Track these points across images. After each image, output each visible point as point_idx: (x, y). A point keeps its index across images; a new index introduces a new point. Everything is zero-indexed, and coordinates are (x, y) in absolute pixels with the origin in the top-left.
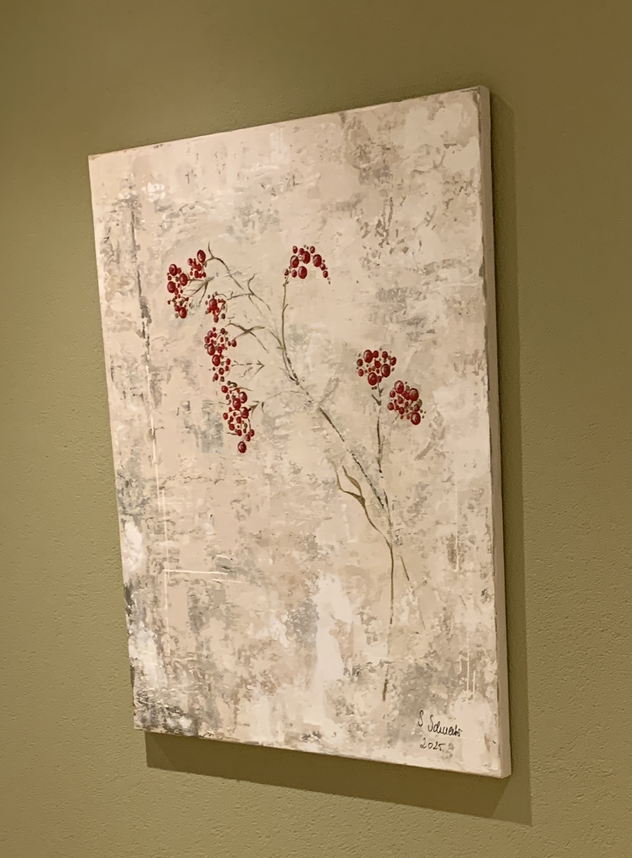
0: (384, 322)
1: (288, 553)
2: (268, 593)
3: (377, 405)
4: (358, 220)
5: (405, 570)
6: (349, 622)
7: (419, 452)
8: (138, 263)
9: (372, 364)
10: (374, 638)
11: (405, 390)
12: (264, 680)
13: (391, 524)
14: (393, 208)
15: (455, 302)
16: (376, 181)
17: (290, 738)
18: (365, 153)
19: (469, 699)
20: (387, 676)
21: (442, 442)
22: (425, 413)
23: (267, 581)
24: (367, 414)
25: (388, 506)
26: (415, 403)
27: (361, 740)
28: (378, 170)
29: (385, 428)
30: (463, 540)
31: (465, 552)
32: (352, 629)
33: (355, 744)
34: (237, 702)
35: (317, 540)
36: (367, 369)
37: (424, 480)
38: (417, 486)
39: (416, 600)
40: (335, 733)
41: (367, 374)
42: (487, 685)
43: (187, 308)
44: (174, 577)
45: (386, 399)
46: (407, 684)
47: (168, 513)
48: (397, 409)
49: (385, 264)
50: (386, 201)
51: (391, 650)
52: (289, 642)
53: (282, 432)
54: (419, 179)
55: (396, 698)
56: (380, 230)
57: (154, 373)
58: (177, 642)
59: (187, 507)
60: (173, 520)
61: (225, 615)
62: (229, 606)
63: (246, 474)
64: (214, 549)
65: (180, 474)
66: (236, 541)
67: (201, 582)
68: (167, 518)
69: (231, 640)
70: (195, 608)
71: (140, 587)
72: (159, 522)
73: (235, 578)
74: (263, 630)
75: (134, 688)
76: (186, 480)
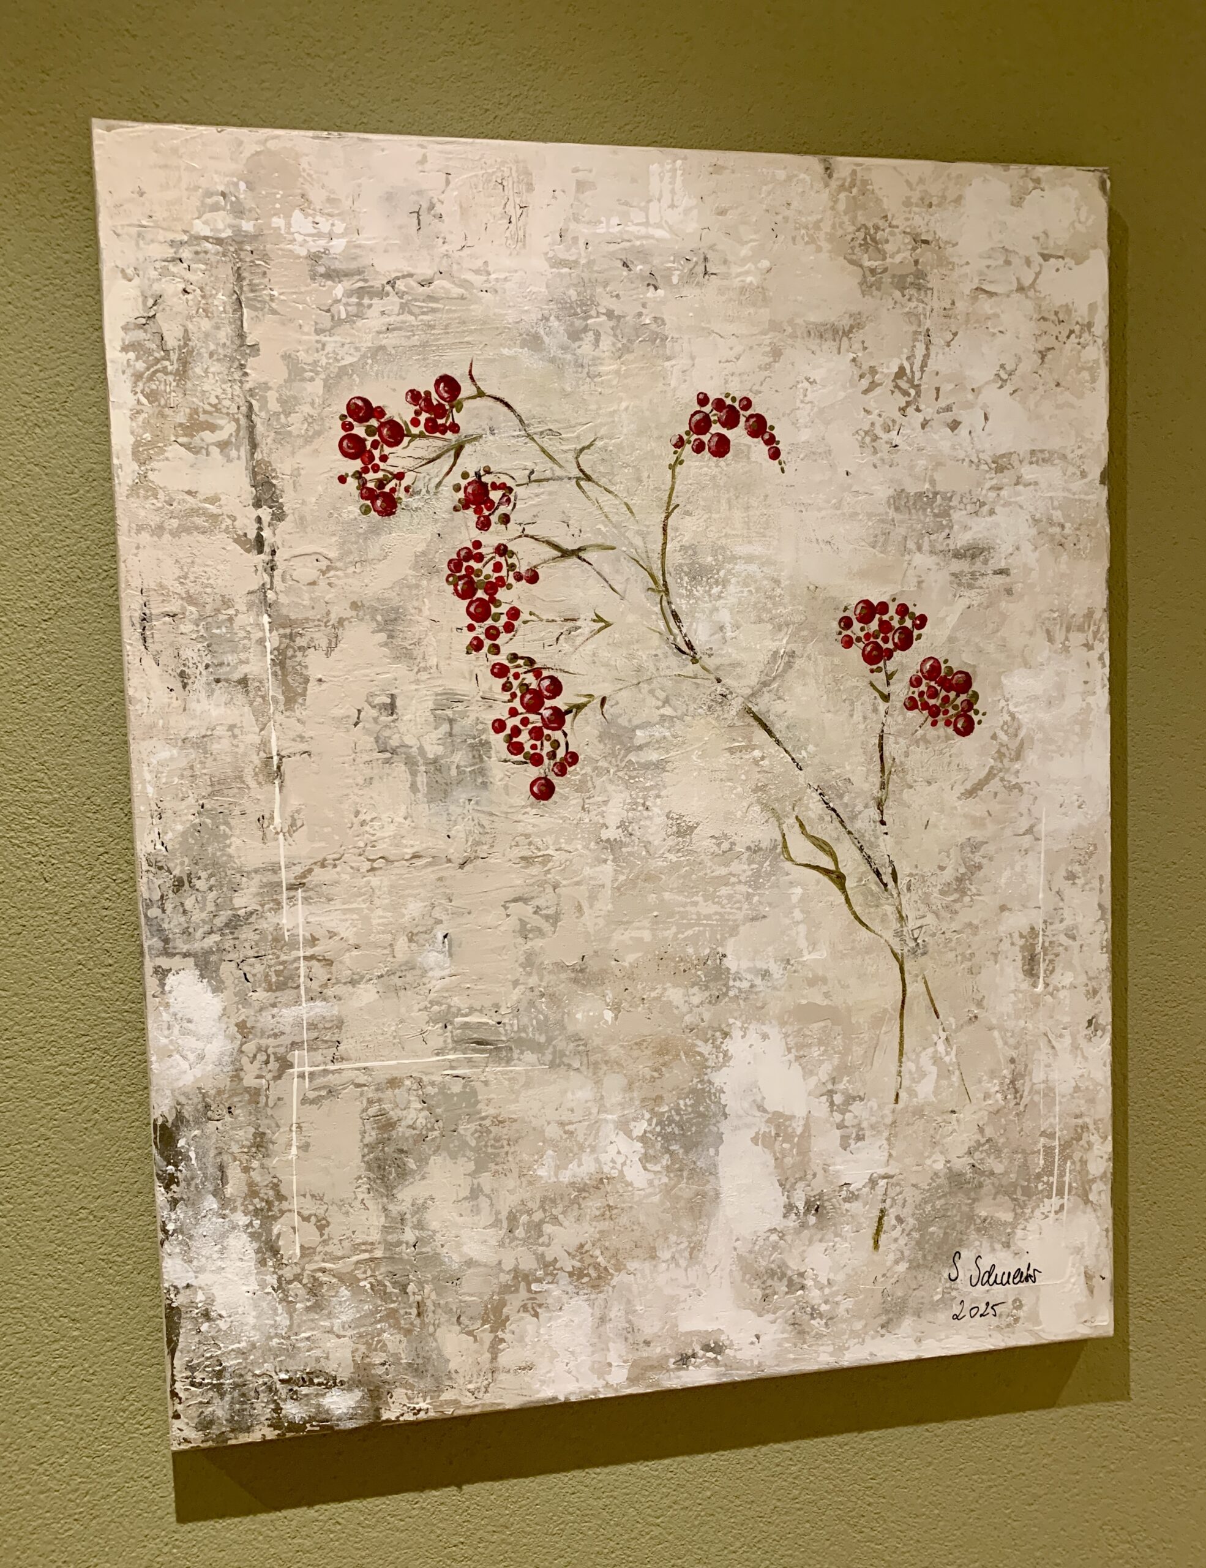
0: (905, 550)
1: (653, 994)
2: (598, 1082)
3: (880, 700)
4: (854, 360)
5: (932, 1000)
6: (800, 1112)
7: (968, 785)
8: (247, 386)
9: (874, 626)
10: (857, 1135)
11: (942, 674)
12: (578, 1265)
13: (902, 918)
14: (931, 347)
15: (1051, 523)
16: (897, 294)
17: (639, 1371)
18: (874, 240)
19: (1056, 1213)
20: (884, 1201)
21: (1017, 766)
22: (984, 714)
23: (598, 1057)
24: (858, 717)
25: (897, 886)
26: (963, 697)
27: (819, 1336)
28: (903, 277)
29: (897, 743)
30: (1054, 935)
31: (1057, 955)
32: (807, 1127)
33: (805, 1346)
34: (500, 1323)
35: (730, 963)
36: (862, 634)
37: (978, 835)
38: (962, 847)
39: (953, 1052)
40: (758, 1337)
41: (862, 645)
42: (1094, 1180)
43: (396, 496)
44: (320, 1081)
45: (901, 690)
46: (928, 1208)
47: (313, 941)
48: (923, 709)
49: (910, 445)
50: (915, 333)
51: (894, 1153)
52: (651, 1176)
53: (654, 756)
54: (986, 306)
55: (902, 1241)
56: (904, 384)
57: (288, 631)
58: (322, 1225)
59: (375, 922)
60: (328, 956)
61: (473, 1143)
62: (487, 1122)
63: (550, 842)
64: (450, 1007)
65: (357, 851)
66: (516, 983)
67: (408, 1083)
68: (310, 952)
69: (488, 1196)
70: (382, 1142)
71: (210, 1119)
72: (284, 963)
73: (508, 1061)
74: (580, 1160)
75: (178, 1354)
76: (375, 865)
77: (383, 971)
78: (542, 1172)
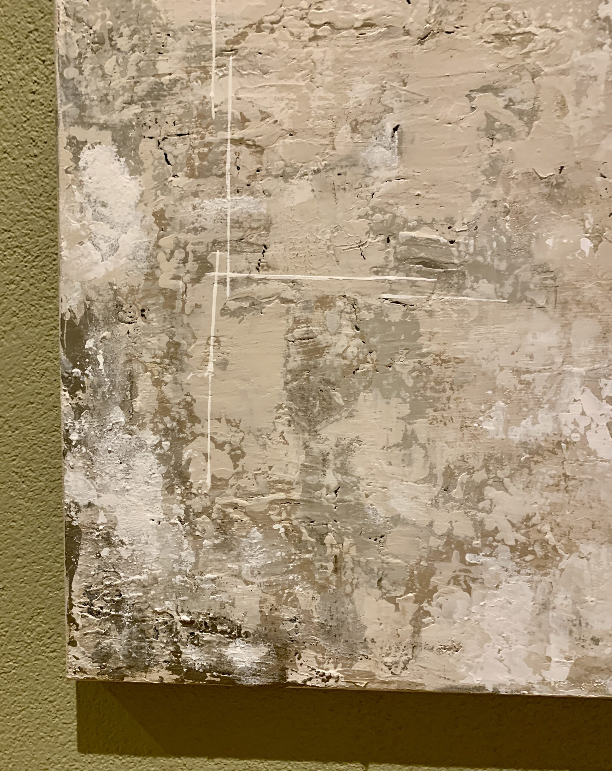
12: (523, 539)
44: (242, 290)
47: (243, 121)
59: (314, 104)
60: (259, 140)
61: (410, 383)
62: (428, 360)
63: (533, 16)
64: (395, 217)
65: (300, 13)
66: (476, 194)
67: (340, 303)
68: (238, 135)
69: (423, 447)
70: (307, 369)
71: (121, 320)
72: (208, 144)
73: (460, 289)
74: (536, 417)
75: (76, 577)
76: (319, 33)
77: (321, 165)
78: (489, 426)
